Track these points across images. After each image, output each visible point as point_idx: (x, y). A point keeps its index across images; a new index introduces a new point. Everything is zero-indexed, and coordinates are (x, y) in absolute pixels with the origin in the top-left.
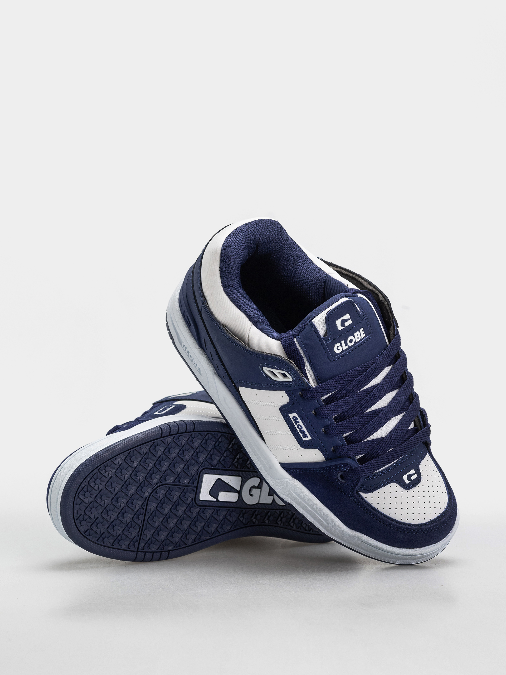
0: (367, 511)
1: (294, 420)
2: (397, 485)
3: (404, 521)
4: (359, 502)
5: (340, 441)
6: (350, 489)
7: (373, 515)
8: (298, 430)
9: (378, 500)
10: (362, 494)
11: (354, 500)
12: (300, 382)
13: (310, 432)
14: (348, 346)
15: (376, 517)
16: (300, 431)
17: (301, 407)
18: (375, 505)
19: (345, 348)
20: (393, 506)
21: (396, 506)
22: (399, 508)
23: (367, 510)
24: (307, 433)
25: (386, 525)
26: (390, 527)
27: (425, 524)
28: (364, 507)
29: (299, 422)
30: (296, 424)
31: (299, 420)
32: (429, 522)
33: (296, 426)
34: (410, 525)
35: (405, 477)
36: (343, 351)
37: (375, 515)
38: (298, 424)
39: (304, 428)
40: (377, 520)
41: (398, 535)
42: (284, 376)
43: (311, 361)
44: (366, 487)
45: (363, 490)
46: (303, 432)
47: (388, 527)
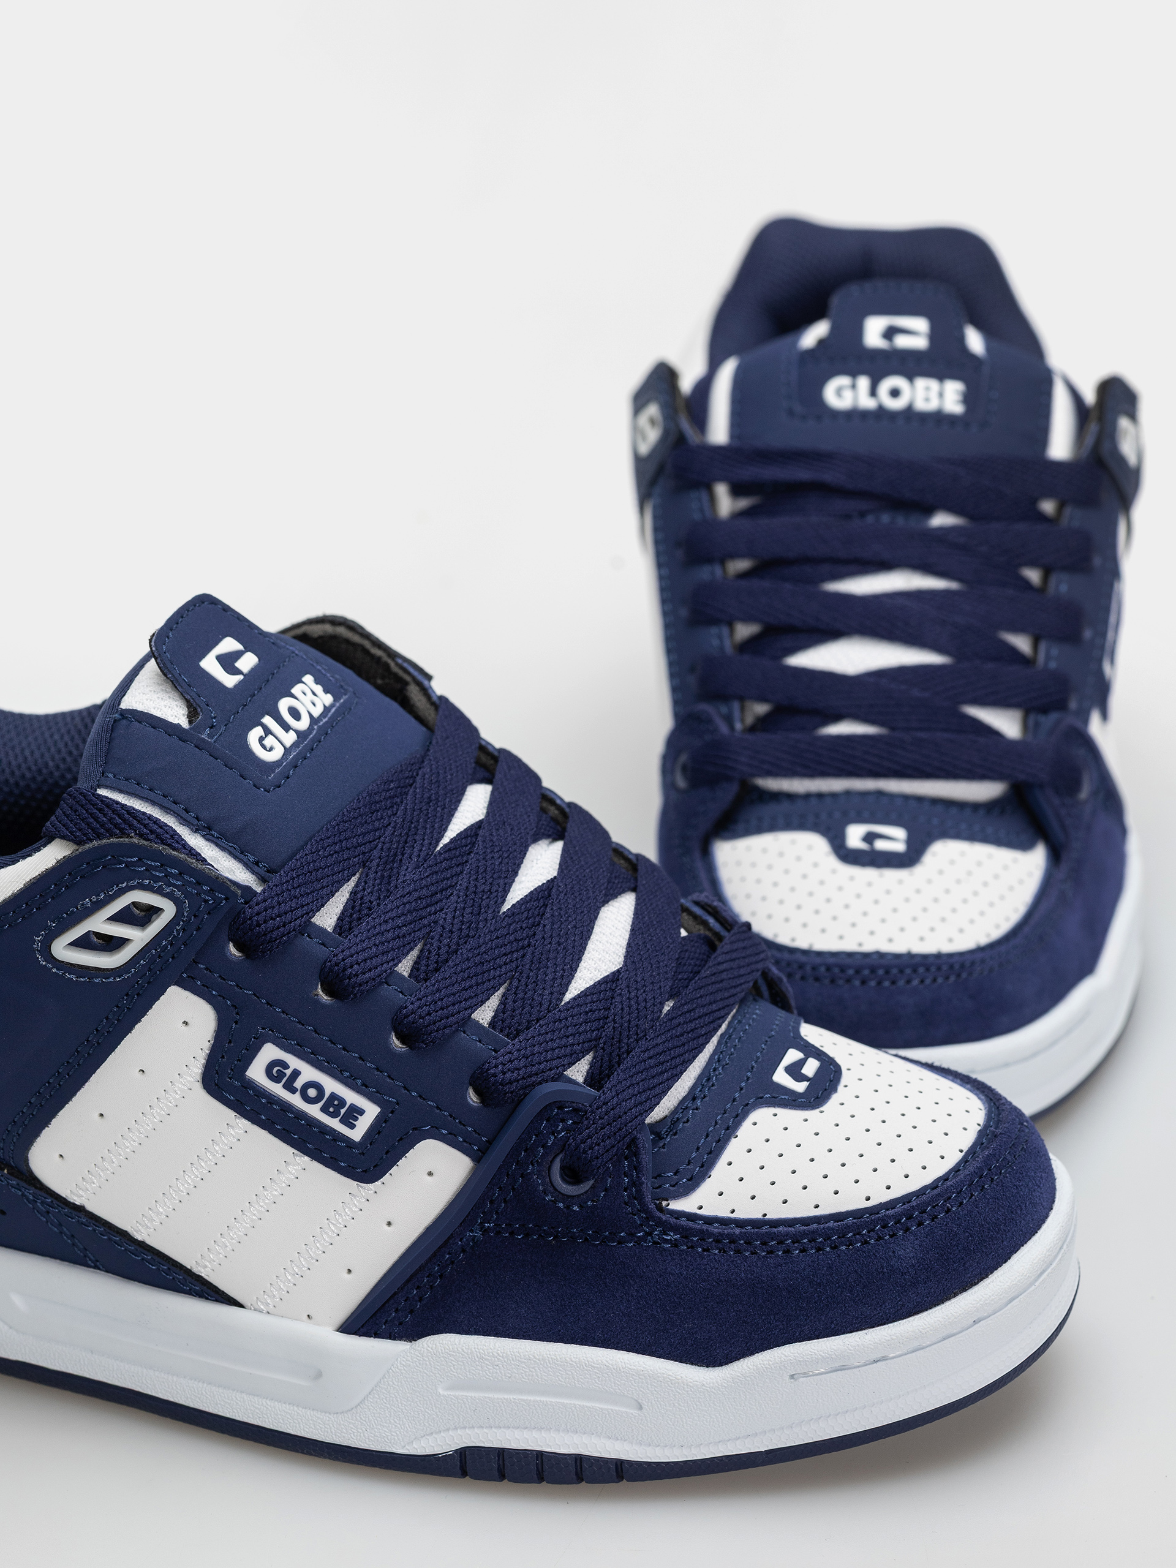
0: (733, 1246)
1: (276, 1079)
2: (773, 1110)
3: (881, 1197)
4: (686, 1233)
5: (480, 1041)
6: (626, 1204)
7: (764, 1243)
8: (314, 1111)
9: (747, 1188)
10: (676, 1205)
11: (666, 1241)
12: (205, 892)
13: (359, 1082)
14: (296, 731)
15: (780, 1243)
16: (324, 1110)
17: (268, 1003)
18: (748, 1211)
19: (290, 738)
20: (809, 1174)
21: (819, 1168)
22: (834, 1171)
23: (732, 1242)
24: (352, 1097)
25: (832, 1248)
26: (851, 1244)
27: (956, 1170)
28: (718, 1241)
29: (296, 1074)
30: (293, 1091)
31: (294, 1062)
32: (964, 1161)
33: (296, 1100)
34: (906, 1199)
35: (780, 1077)
36: (287, 751)
37: (773, 1240)
38: (299, 1084)
39: (331, 1086)
40: (787, 1252)
41: (894, 1252)
42: (140, 916)
43: (197, 819)
44: (675, 1174)
45: (672, 1188)
46: (333, 1105)
47: (844, 1248)
